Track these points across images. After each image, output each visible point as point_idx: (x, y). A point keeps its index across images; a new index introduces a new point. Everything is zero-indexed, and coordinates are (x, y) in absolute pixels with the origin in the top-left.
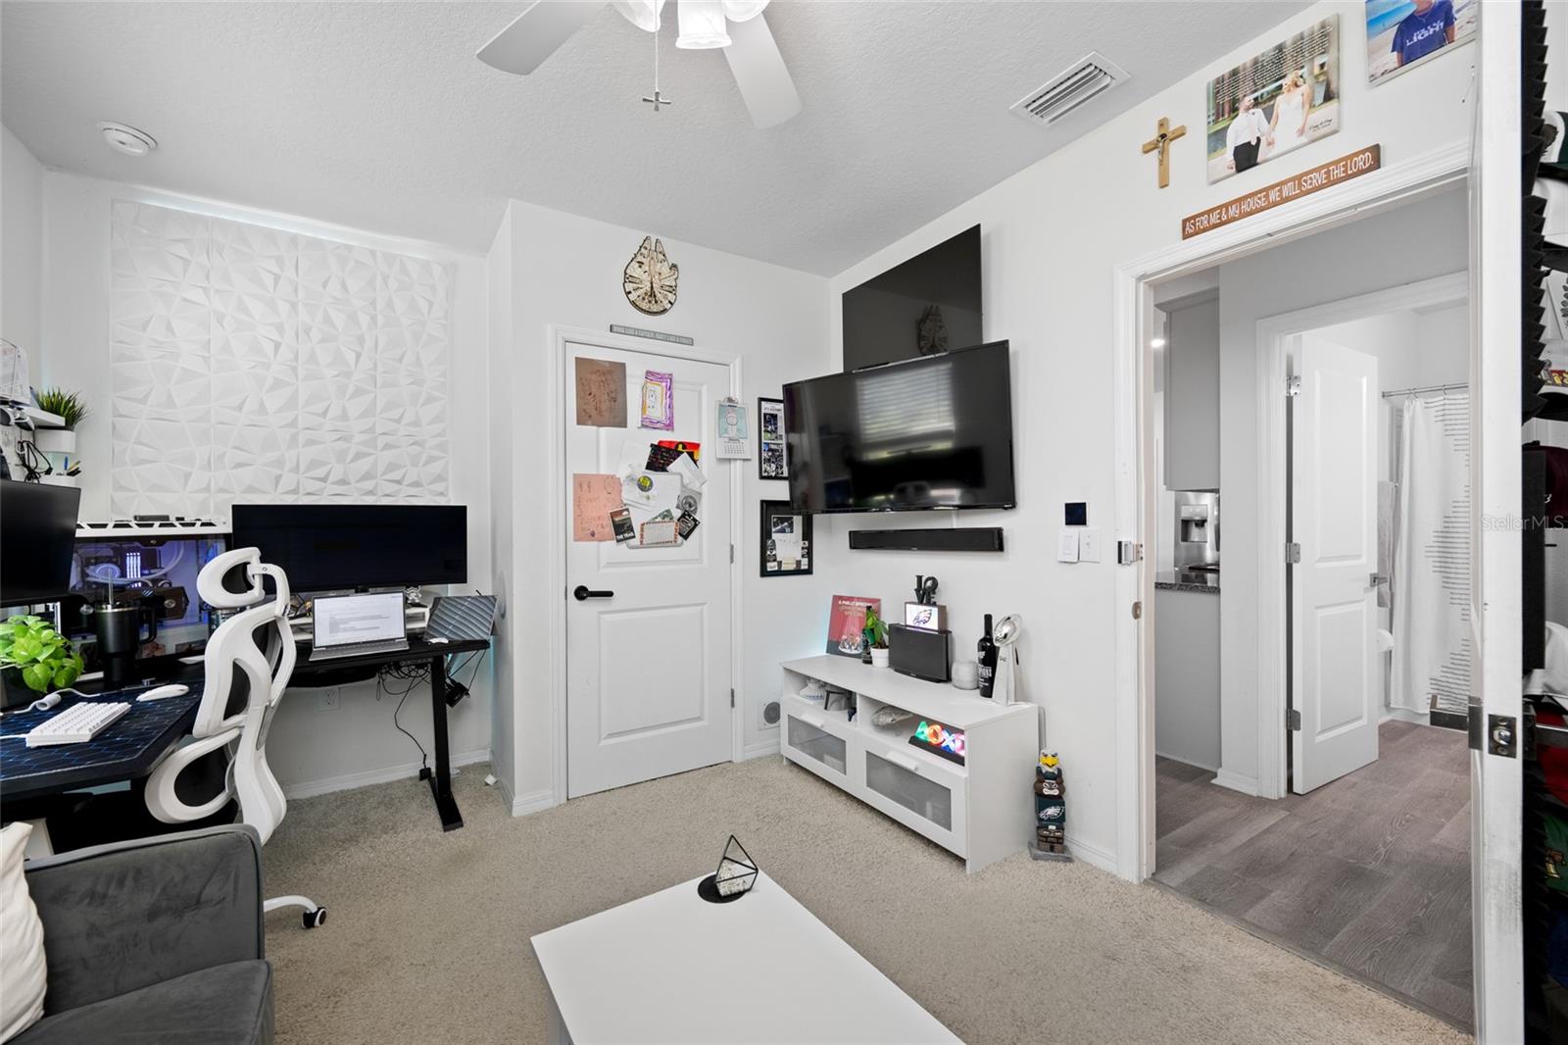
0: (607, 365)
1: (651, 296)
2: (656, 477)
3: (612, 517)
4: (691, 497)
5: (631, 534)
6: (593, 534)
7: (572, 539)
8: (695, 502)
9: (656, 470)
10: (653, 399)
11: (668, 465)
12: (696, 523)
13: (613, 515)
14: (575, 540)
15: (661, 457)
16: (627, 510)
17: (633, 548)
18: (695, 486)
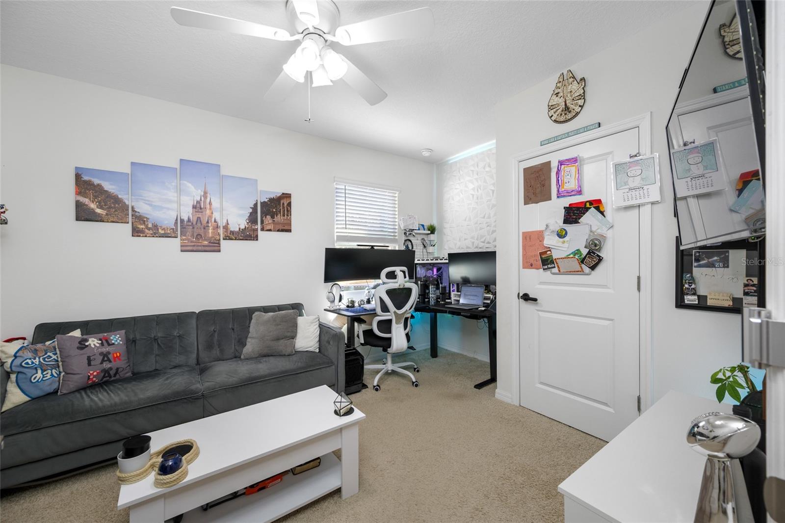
0: (539, 166)
1: (565, 110)
2: (570, 228)
3: (540, 255)
4: (597, 239)
5: (553, 265)
6: (532, 265)
7: (522, 267)
8: (600, 242)
9: (570, 223)
10: (569, 177)
11: (580, 218)
12: (600, 260)
13: (541, 254)
14: (523, 268)
15: (573, 214)
16: (550, 251)
17: (554, 274)
18: (603, 231)
